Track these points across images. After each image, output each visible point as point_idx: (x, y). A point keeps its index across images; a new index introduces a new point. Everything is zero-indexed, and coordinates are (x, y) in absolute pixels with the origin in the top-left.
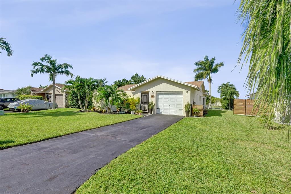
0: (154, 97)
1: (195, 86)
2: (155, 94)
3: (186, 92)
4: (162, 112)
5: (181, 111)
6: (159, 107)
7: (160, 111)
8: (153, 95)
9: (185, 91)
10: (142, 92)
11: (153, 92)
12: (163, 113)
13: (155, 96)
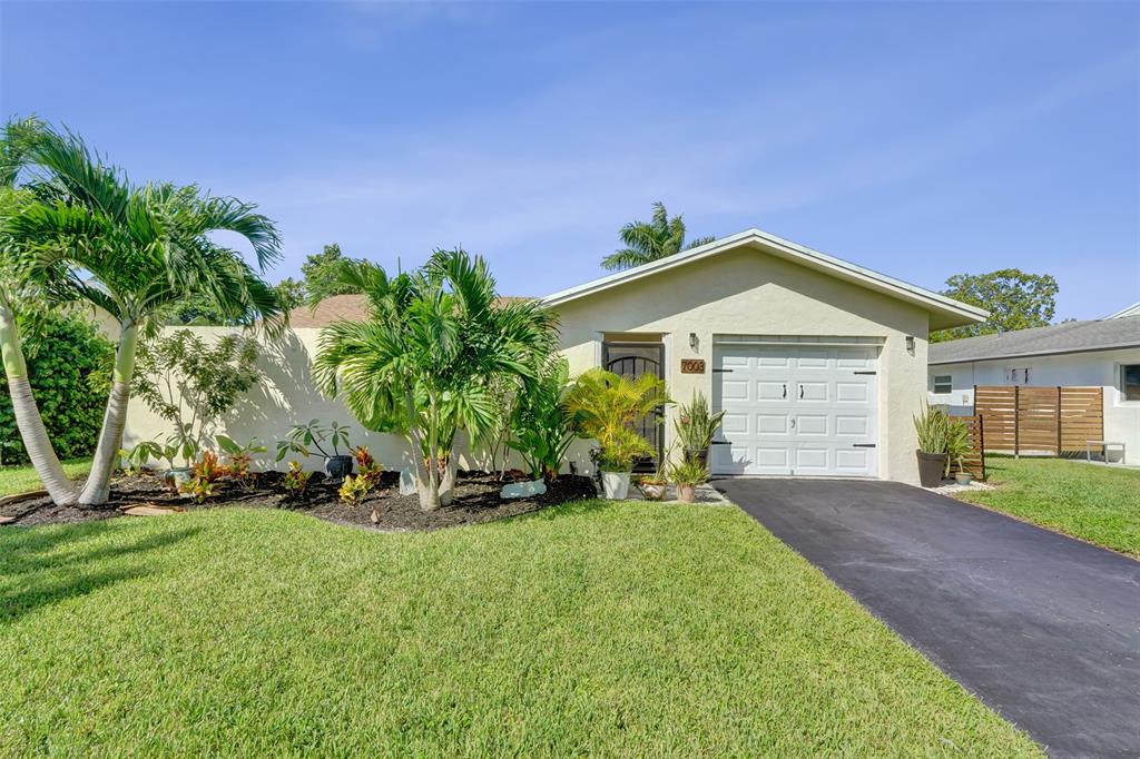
0: (702, 371)
1: (980, 311)
2: (705, 353)
3: (905, 344)
4: (748, 463)
5: (861, 451)
6: (727, 435)
7: (736, 459)
8: (692, 355)
9: (895, 339)
10: (606, 335)
11: (693, 335)
12: (751, 471)
13: (709, 367)
